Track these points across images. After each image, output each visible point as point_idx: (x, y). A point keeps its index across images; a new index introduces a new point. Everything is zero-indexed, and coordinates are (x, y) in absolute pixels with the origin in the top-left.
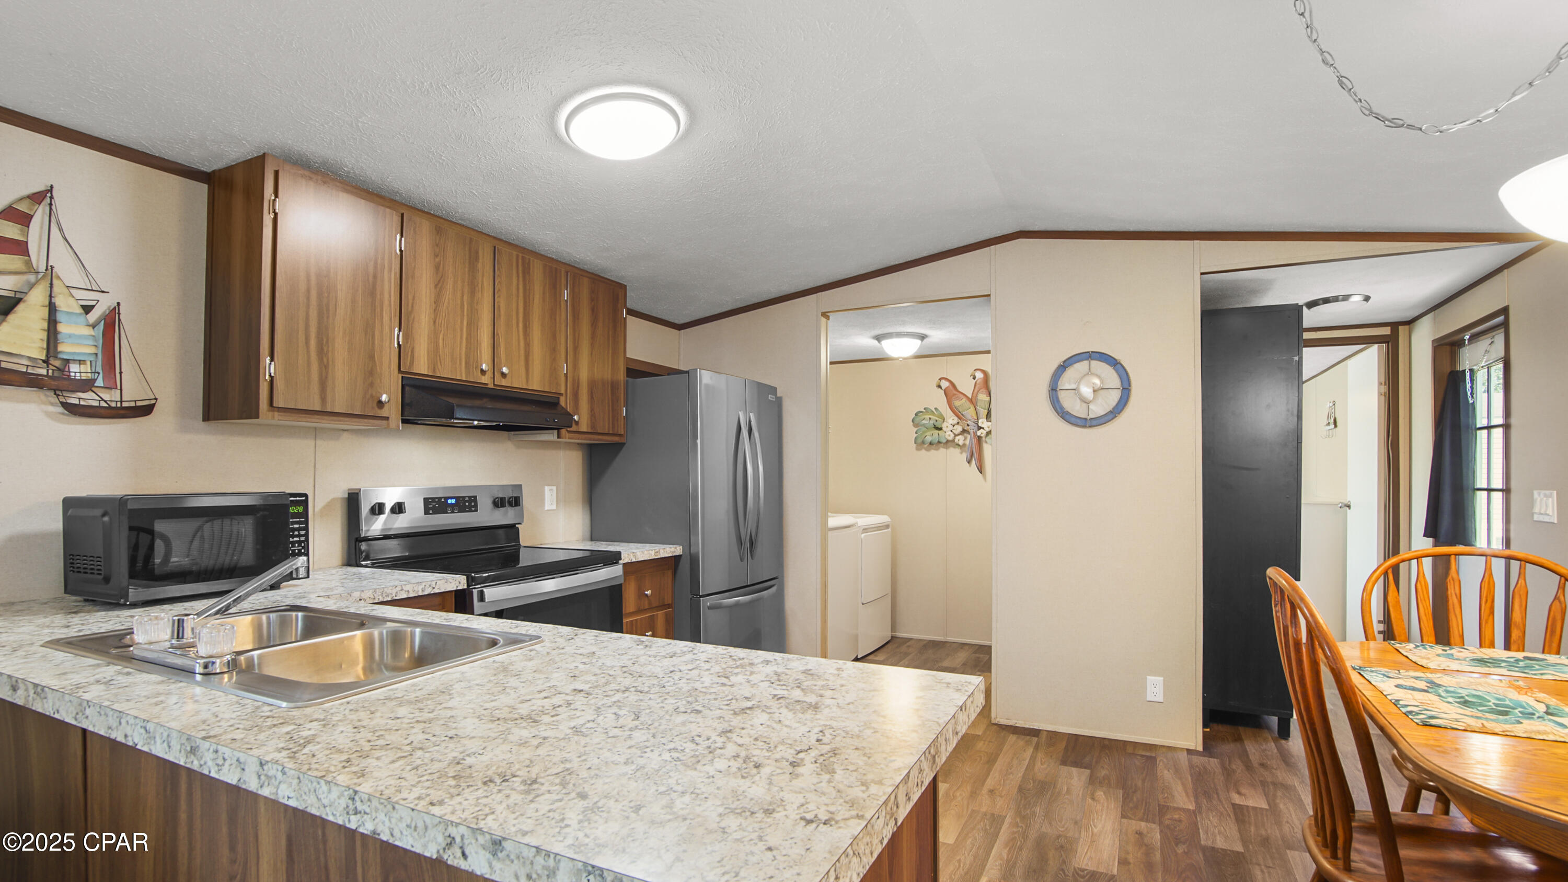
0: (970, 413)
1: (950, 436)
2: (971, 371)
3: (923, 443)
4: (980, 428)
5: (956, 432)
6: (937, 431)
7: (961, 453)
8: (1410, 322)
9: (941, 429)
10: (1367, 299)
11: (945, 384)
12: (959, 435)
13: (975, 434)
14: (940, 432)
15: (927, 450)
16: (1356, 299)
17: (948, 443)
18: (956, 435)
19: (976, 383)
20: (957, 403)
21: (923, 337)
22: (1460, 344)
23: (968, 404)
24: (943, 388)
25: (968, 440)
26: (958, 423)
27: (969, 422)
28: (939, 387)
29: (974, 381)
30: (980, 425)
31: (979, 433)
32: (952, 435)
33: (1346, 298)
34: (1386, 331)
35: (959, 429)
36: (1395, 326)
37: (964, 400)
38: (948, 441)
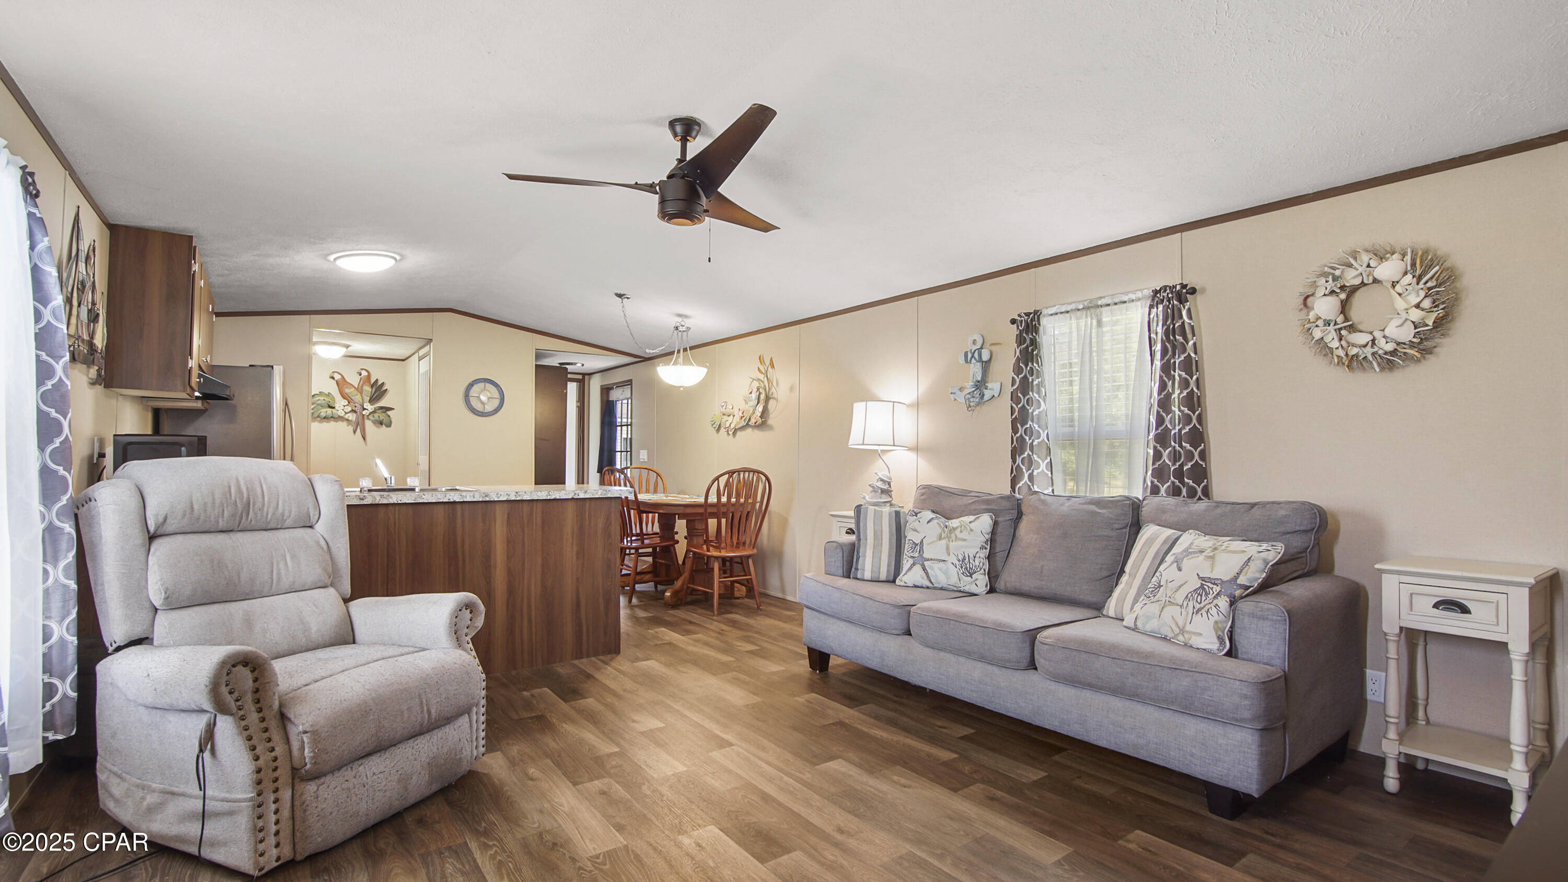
0: (358, 398)
1: (342, 414)
2: (358, 369)
3: (319, 417)
4: (364, 409)
5: (347, 411)
6: (330, 409)
7: (348, 426)
8: (590, 374)
9: (334, 408)
10: (583, 365)
11: (337, 377)
12: (348, 413)
13: (361, 413)
14: (333, 410)
15: (320, 422)
16: (578, 365)
17: (340, 418)
18: (346, 413)
19: (361, 378)
20: (347, 391)
21: (347, 347)
22: (612, 388)
23: (356, 392)
24: (336, 379)
25: (352, 417)
26: (348, 405)
27: (356, 405)
28: (333, 378)
29: (360, 377)
30: (365, 407)
31: (364, 412)
32: (344, 413)
33: (575, 364)
34: (580, 377)
35: (349, 409)
36: (584, 375)
37: (353, 389)
38: (340, 417)
